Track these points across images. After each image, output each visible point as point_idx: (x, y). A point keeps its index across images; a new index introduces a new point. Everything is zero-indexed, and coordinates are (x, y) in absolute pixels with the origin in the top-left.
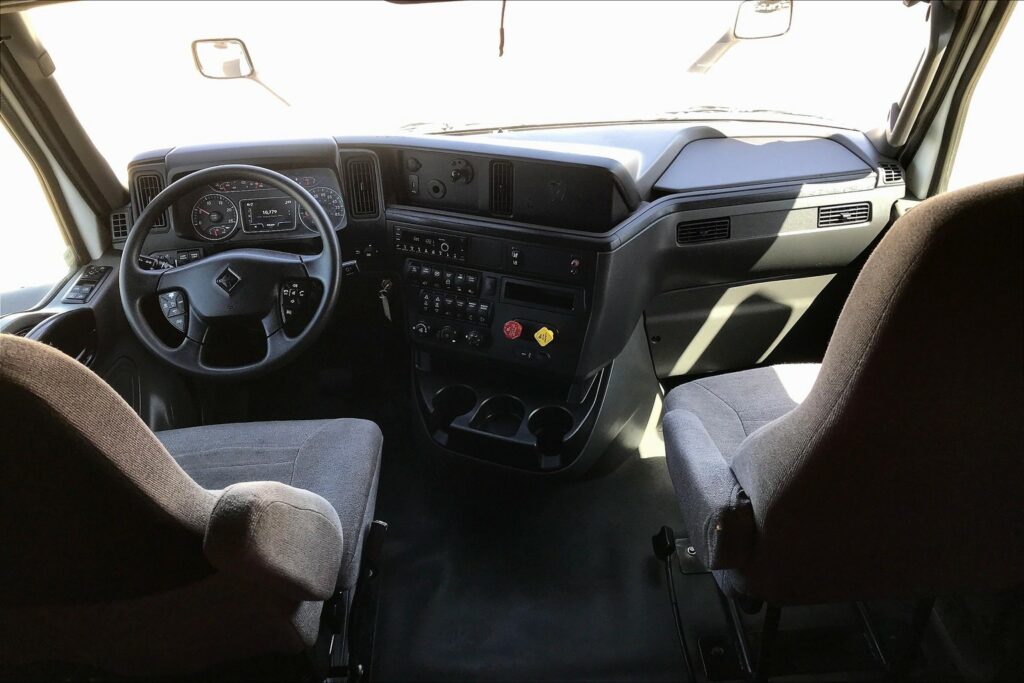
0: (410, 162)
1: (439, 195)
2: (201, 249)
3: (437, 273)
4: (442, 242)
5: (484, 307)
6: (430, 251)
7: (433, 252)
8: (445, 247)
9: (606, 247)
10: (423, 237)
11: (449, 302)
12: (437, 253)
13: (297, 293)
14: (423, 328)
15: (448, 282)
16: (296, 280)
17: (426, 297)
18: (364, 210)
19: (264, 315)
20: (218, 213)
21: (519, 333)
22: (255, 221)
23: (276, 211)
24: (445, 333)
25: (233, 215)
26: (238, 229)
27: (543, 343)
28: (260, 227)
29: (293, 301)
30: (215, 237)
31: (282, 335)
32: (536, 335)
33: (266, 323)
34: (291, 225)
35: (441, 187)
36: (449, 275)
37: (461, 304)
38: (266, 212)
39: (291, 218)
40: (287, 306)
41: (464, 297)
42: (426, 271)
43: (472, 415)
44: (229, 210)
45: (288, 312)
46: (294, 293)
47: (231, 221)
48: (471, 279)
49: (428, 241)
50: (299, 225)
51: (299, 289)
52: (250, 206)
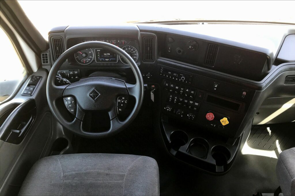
0: (170, 39)
1: (181, 53)
2: (79, 70)
3: (177, 88)
4: (182, 76)
5: (197, 104)
6: (175, 78)
7: (177, 79)
8: (183, 79)
9: (260, 88)
10: (173, 72)
11: (181, 100)
12: (178, 80)
13: (124, 102)
14: (169, 109)
15: (181, 91)
16: (124, 96)
17: (171, 96)
18: (150, 59)
19: (109, 110)
20: (85, 53)
21: (213, 118)
22: (101, 57)
23: (109, 54)
24: (178, 112)
25: (91, 54)
26: (94, 61)
27: (224, 124)
28: (102, 61)
29: (122, 105)
30: (84, 63)
31: (117, 120)
32: (221, 120)
33: (110, 114)
34: (116, 61)
35: (182, 51)
36: (182, 89)
37: (186, 101)
38: (105, 54)
39: (116, 57)
40: (120, 107)
41: (189, 99)
42: (172, 86)
43: (187, 146)
44: (90, 52)
45: (120, 110)
46: (123, 101)
47: (91, 57)
48: (192, 92)
49: (175, 74)
50: (119, 61)
51: (125, 100)
52: (99, 51)
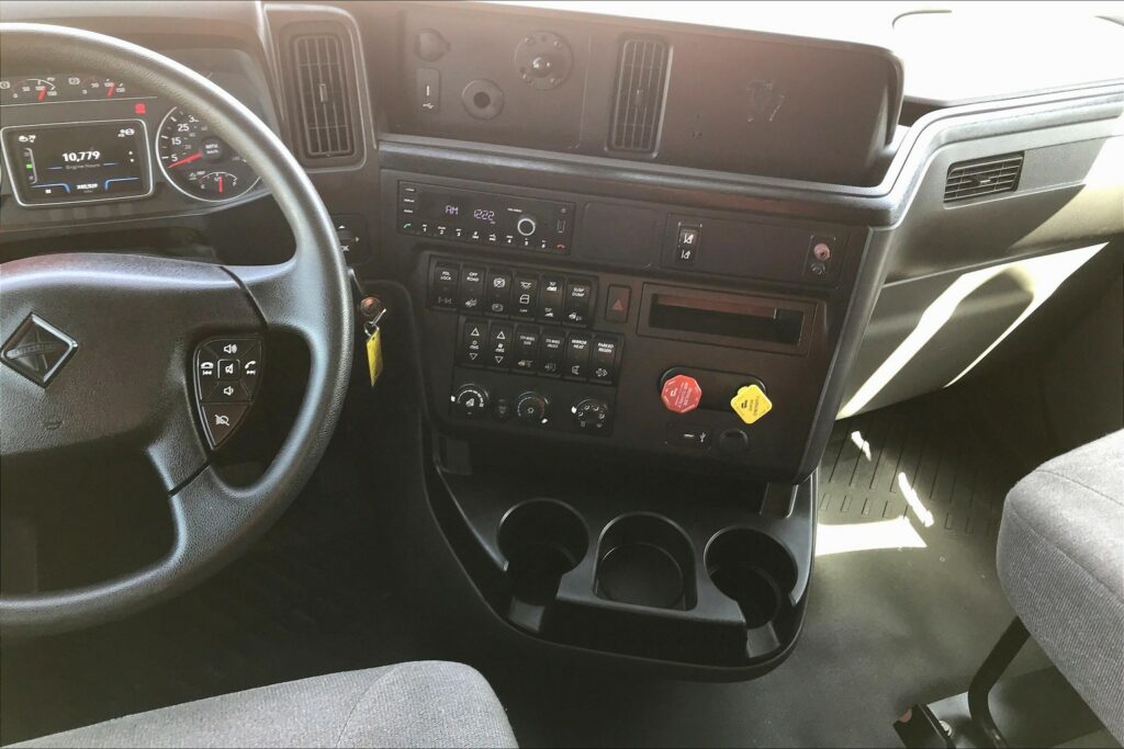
0: (425, 39)
1: (489, 110)
3: (499, 282)
4: (518, 216)
5: (605, 348)
6: (484, 236)
7: (493, 238)
8: (526, 227)
9: (880, 217)
10: (466, 204)
11: (529, 340)
12: (502, 238)
13: (239, 370)
14: (476, 399)
15: (525, 298)
16: (230, 334)
17: (476, 333)
18: (334, 147)
21: (697, 399)
22: (45, 175)
23: (97, 155)
24: (525, 407)
26: (5, 197)
27: (749, 417)
28: (59, 193)
29: (229, 391)
32: (735, 403)
33: (159, 455)
34: (141, 186)
35: (492, 93)
36: (526, 285)
37: (553, 343)
38: (70, 157)
39: (139, 169)
40: (216, 403)
41: (561, 327)
42: (473, 277)
45: (219, 420)
46: (230, 369)
48: (579, 292)
49: (479, 214)
50: (161, 185)
51: (243, 355)
52: (28, 144)
